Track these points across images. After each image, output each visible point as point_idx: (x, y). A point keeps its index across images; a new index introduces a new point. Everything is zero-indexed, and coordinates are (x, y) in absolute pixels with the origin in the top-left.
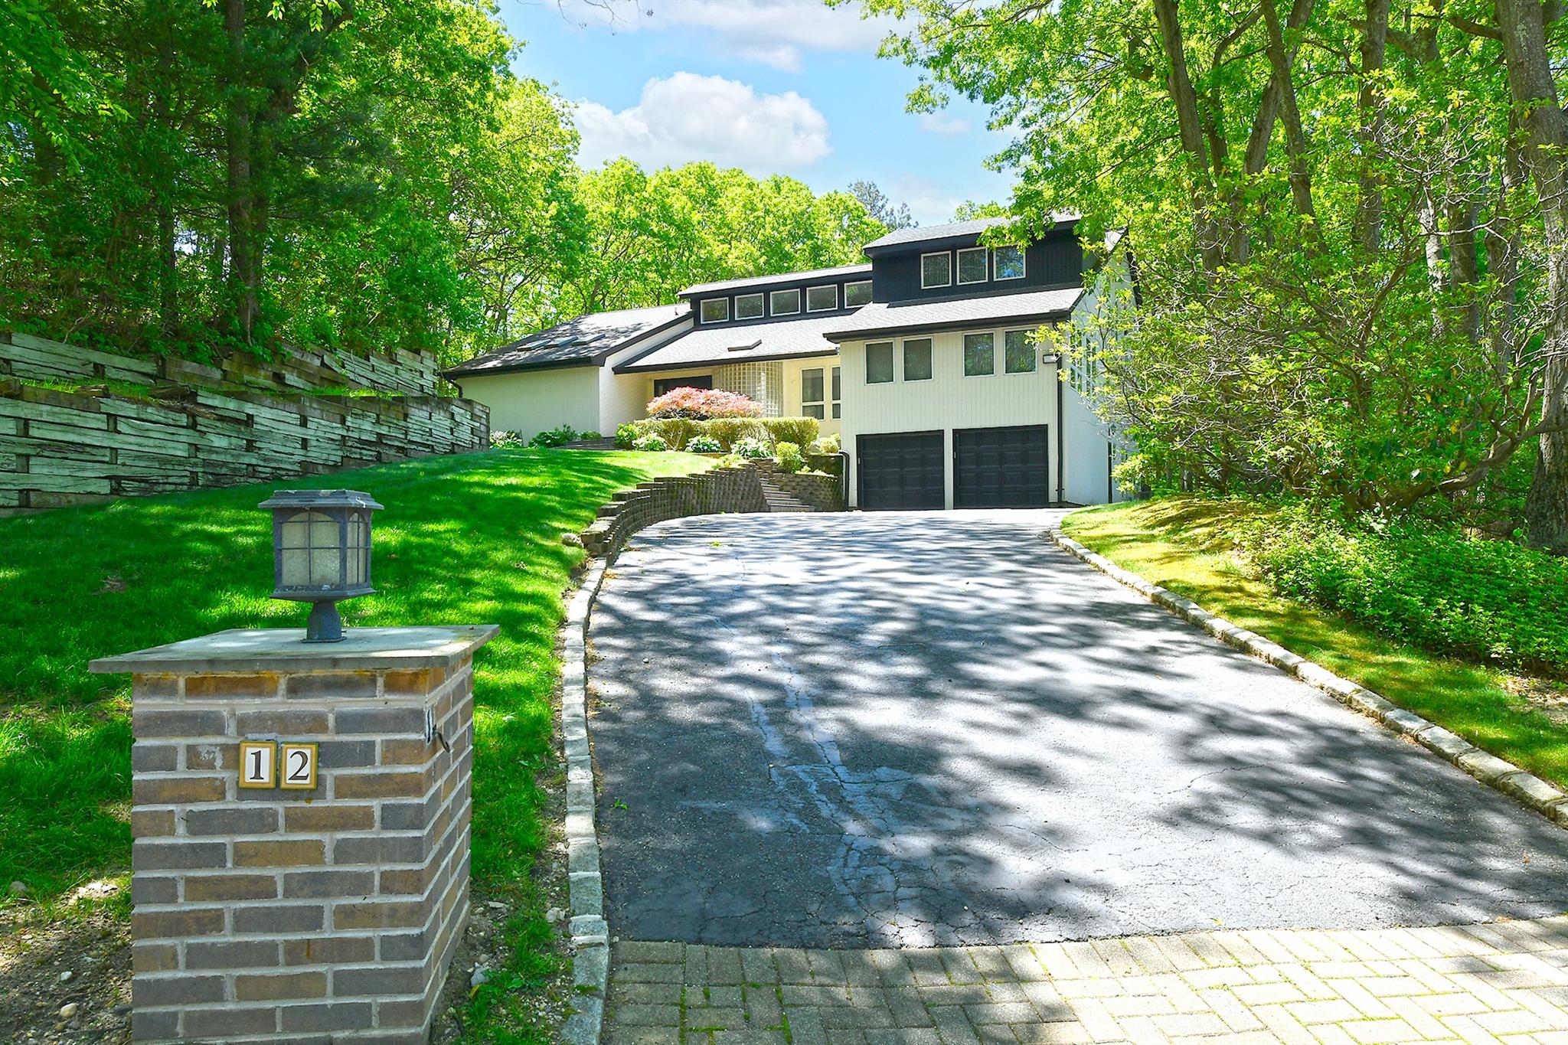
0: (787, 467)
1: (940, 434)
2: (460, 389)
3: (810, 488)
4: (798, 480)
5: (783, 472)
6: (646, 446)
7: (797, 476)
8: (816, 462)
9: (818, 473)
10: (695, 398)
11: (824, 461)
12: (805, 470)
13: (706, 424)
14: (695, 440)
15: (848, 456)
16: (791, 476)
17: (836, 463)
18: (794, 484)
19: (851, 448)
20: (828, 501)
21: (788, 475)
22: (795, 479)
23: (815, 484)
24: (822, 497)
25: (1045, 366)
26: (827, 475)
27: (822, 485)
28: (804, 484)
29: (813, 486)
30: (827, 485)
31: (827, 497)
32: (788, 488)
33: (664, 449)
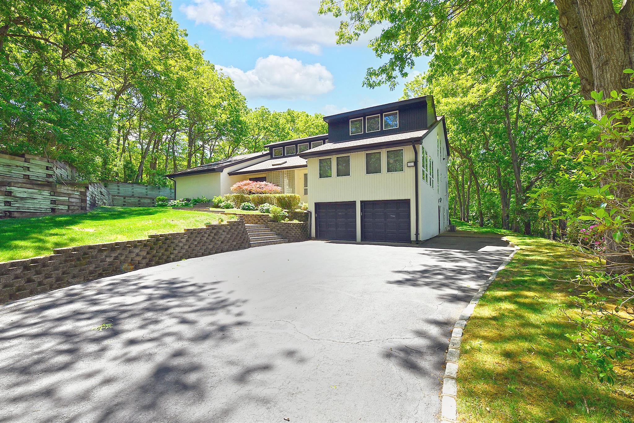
0: (276, 219)
1: (354, 203)
3: (287, 230)
4: (281, 226)
5: (274, 221)
6: (224, 206)
7: (280, 223)
8: (295, 216)
9: (296, 221)
10: (254, 186)
11: (300, 215)
12: (287, 221)
13: (251, 197)
14: (243, 204)
15: (311, 213)
16: (277, 223)
17: (306, 216)
18: (278, 228)
19: (312, 209)
20: (298, 236)
21: (275, 223)
22: (279, 225)
23: (290, 228)
24: (293, 234)
25: (408, 168)
26: (300, 222)
27: (294, 228)
28: (283, 228)
29: (288, 228)
30: (297, 228)
31: (297, 234)
32: (275, 230)
33: (233, 208)
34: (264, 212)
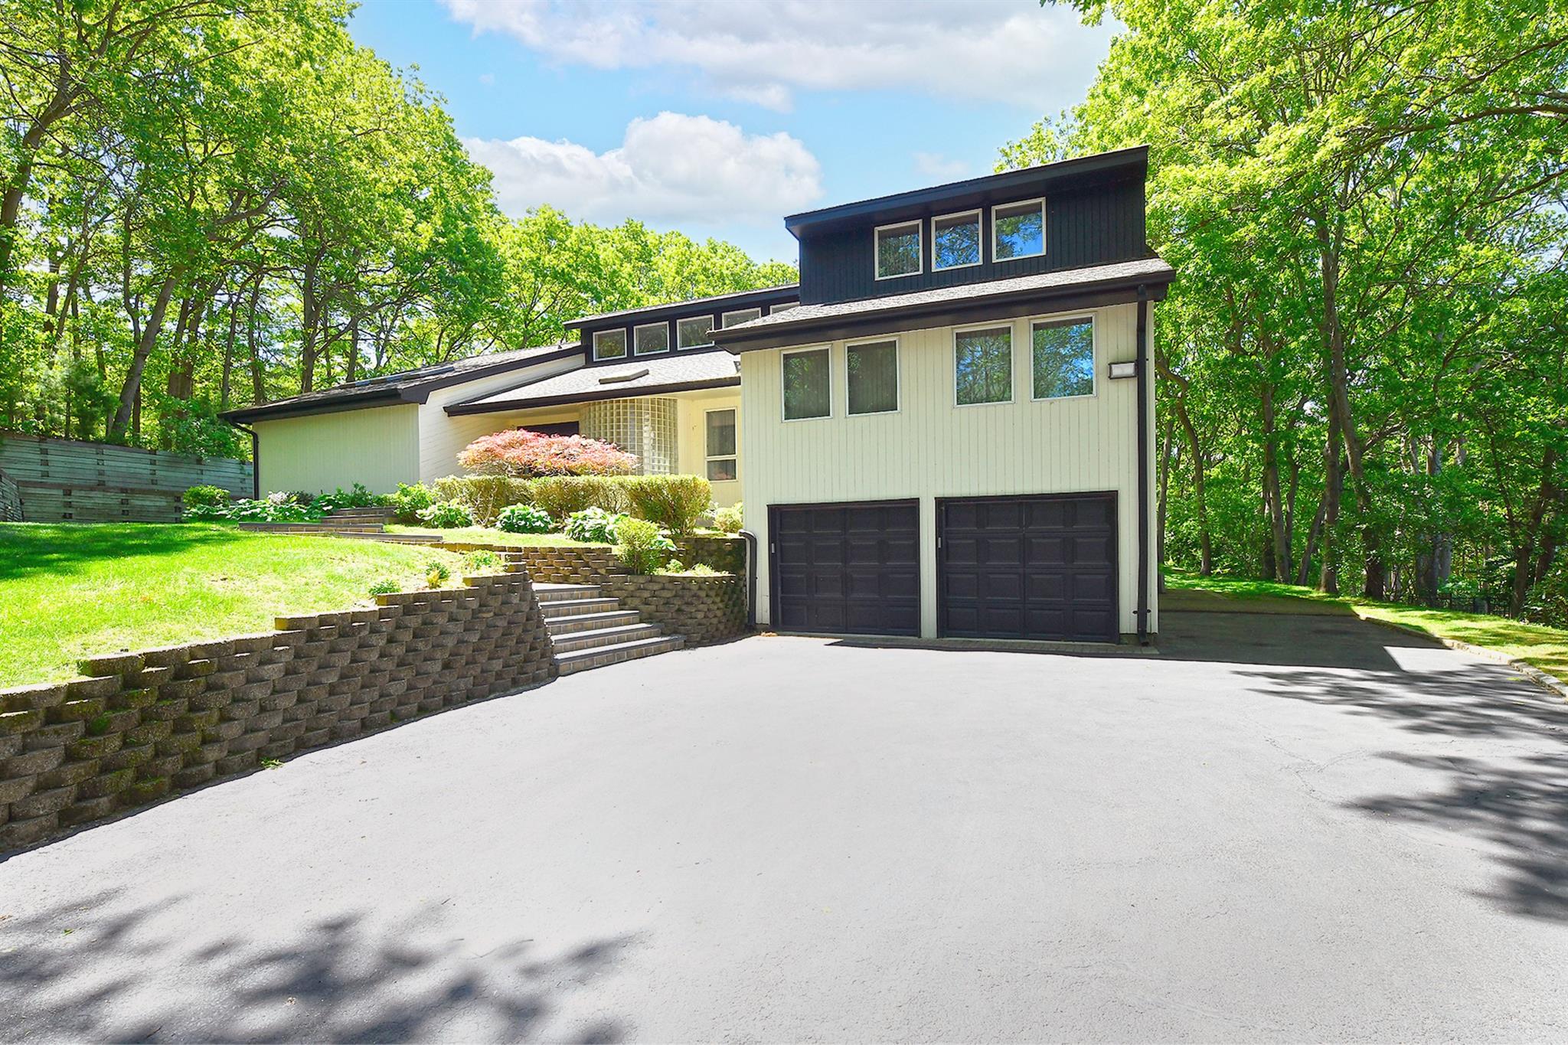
0: (637, 564)
1: (911, 506)
2: (255, 436)
3: (677, 602)
4: (656, 587)
5: (628, 571)
6: (438, 519)
7: (653, 579)
8: (697, 551)
9: (702, 571)
10: (543, 449)
11: (714, 547)
12: (673, 570)
13: (533, 485)
14: (507, 511)
15: (753, 540)
16: (641, 579)
17: (736, 553)
18: (646, 594)
19: (759, 528)
20: (715, 621)
21: (635, 578)
22: (651, 586)
23: (686, 592)
24: (700, 615)
25: (1113, 385)
26: (718, 574)
27: (703, 594)
28: (666, 594)
29: (682, 597)
30: (712, 593)
31: (711, 615)
32: (636, 602)
33: (468, 524)
34: (586, 540)
